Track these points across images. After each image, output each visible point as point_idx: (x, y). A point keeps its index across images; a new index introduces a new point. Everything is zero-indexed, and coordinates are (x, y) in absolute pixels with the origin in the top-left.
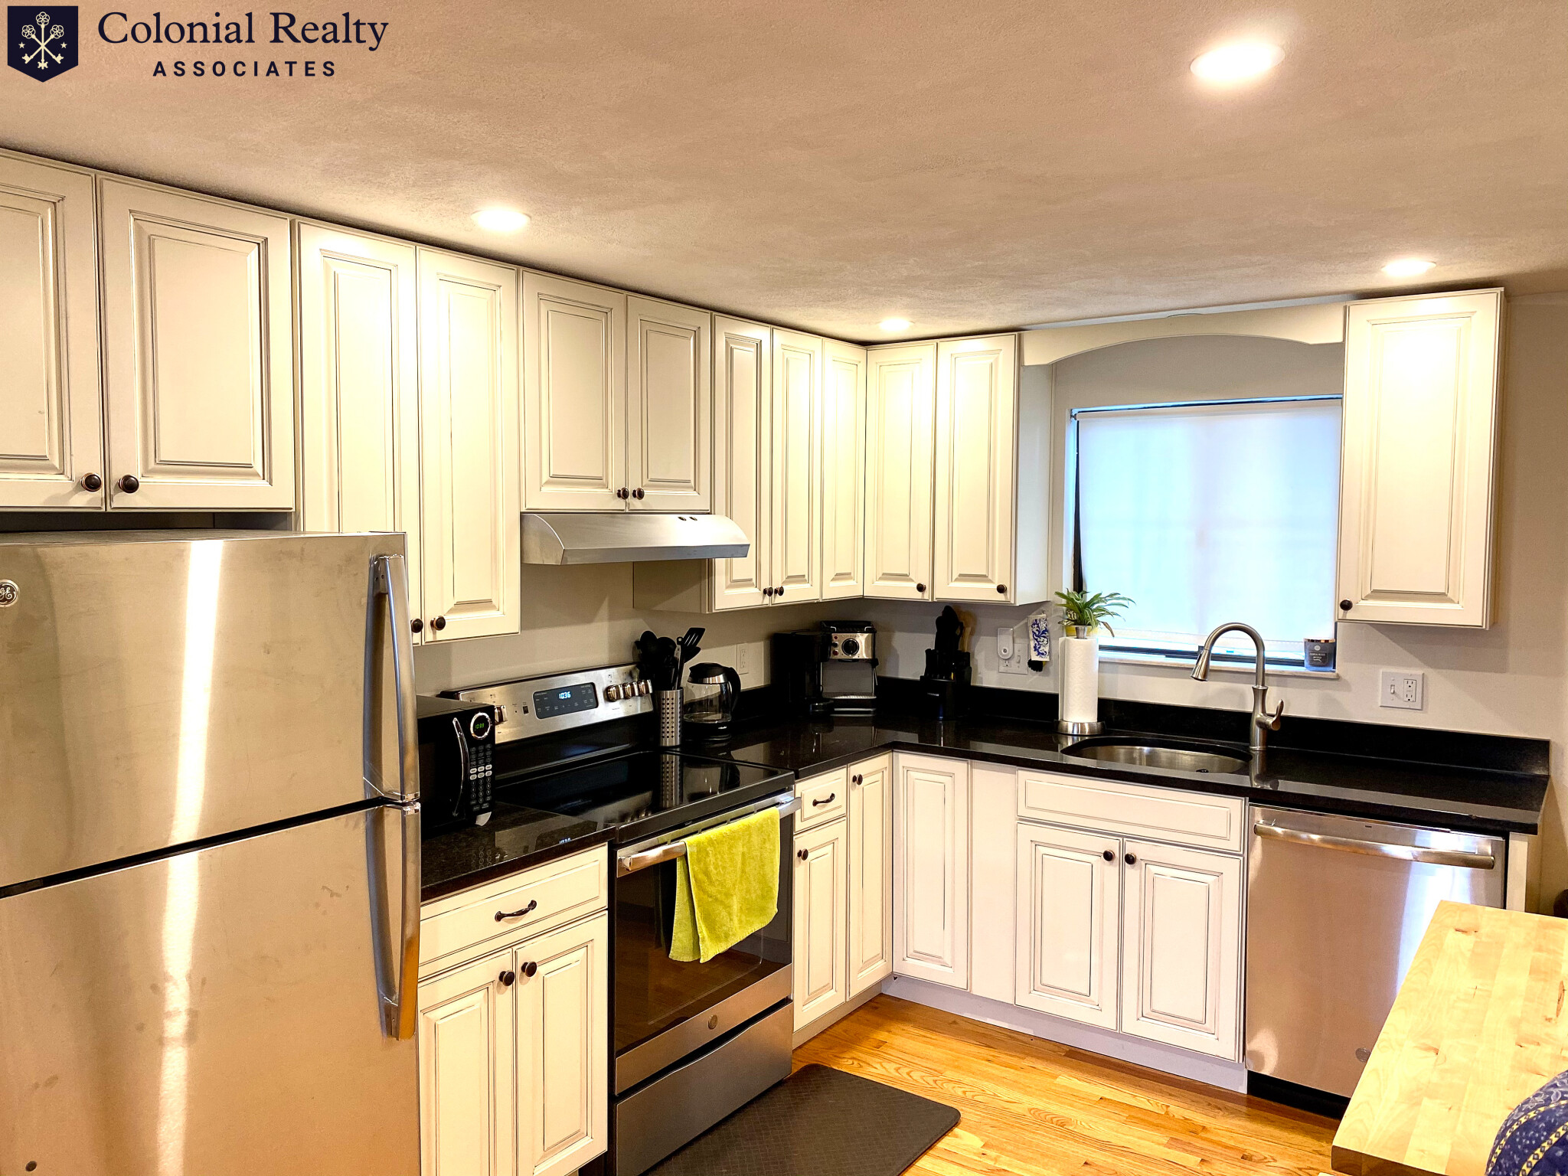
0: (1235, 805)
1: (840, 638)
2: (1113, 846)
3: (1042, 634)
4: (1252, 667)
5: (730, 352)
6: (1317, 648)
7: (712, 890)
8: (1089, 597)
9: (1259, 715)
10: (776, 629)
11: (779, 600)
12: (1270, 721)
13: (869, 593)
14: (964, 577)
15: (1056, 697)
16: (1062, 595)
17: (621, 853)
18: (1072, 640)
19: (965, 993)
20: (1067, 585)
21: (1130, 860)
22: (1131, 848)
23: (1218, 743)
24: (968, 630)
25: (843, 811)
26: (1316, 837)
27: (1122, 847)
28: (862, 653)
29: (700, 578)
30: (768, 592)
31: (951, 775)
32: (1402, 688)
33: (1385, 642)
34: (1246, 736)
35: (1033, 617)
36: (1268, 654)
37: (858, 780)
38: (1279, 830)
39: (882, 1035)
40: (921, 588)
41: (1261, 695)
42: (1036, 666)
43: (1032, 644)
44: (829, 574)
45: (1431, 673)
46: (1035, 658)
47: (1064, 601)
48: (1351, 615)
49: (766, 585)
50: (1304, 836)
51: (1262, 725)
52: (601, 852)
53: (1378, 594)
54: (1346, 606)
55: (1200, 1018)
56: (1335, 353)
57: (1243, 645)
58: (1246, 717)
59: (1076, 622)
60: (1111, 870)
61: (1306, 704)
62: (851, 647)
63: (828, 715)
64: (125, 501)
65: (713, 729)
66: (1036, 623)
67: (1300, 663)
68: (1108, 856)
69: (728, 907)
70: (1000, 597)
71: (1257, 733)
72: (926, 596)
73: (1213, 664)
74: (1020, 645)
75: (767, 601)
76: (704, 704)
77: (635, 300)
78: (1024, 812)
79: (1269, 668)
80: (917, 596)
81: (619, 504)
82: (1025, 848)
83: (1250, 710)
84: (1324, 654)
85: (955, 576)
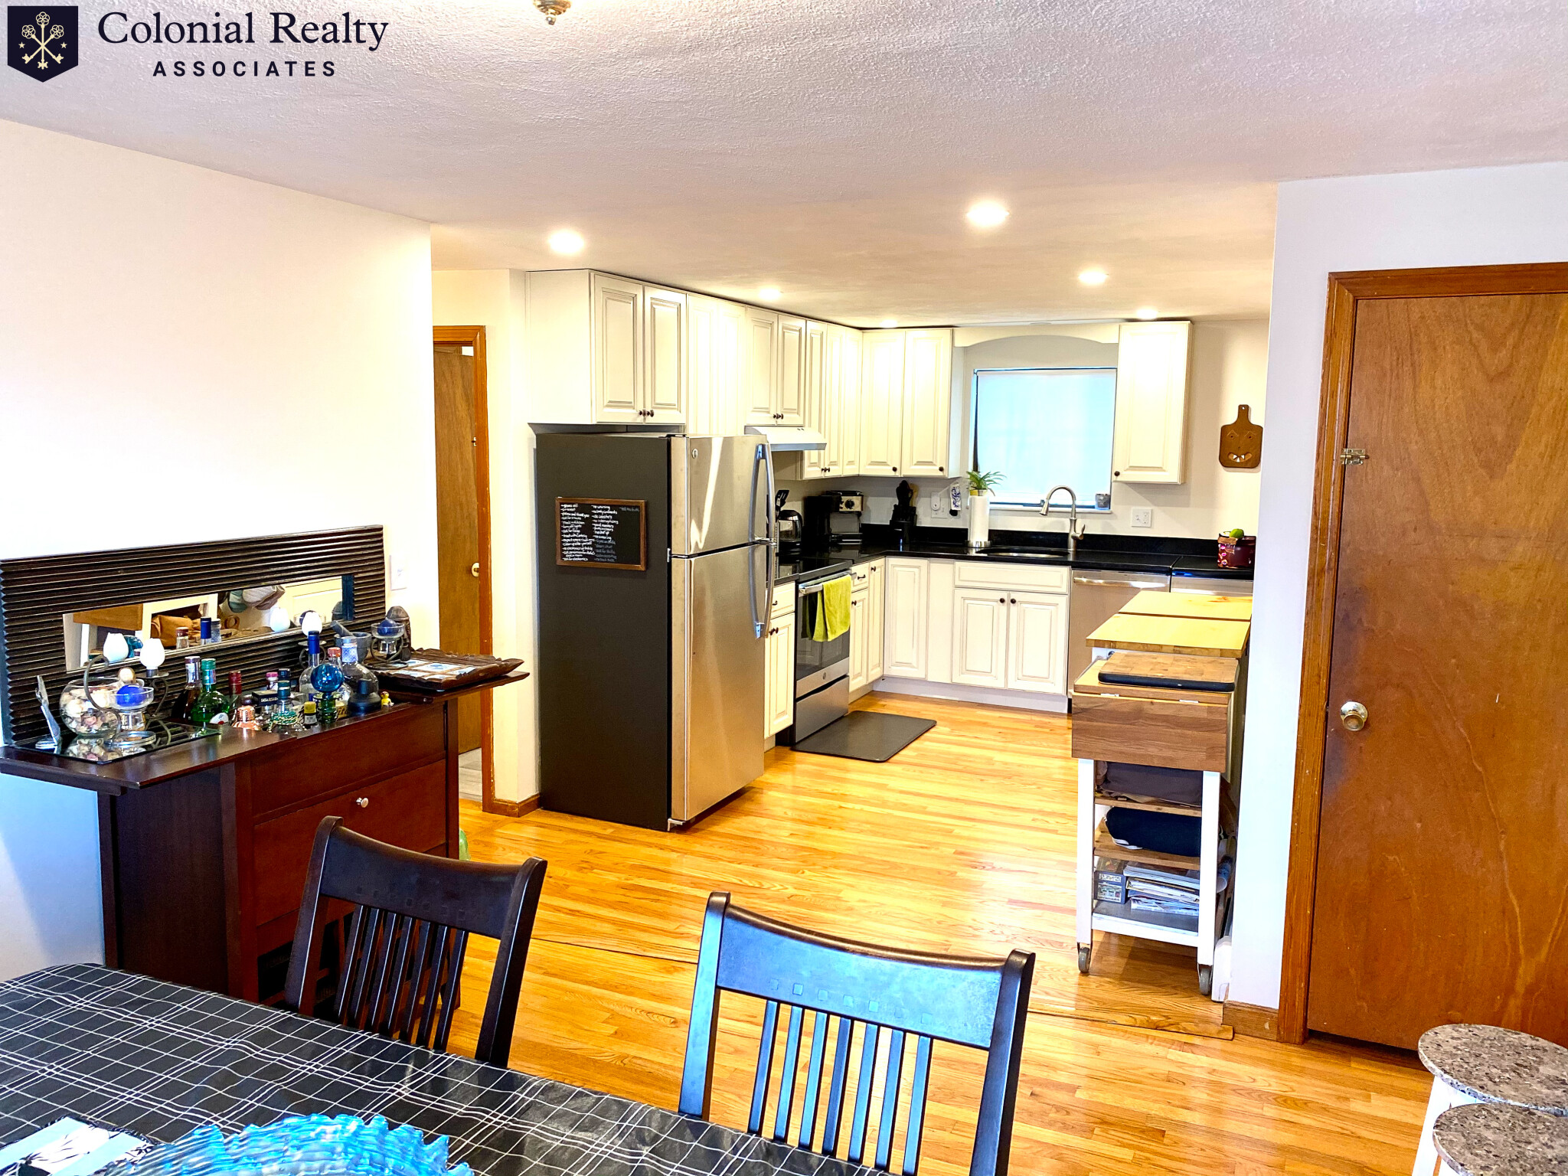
0: (1065, 571)
1: (845, 499)
2: (1004, 595)
3: (957, 495)
4: (1070, 510)
5: (812, 338)
6: (1102, 498)
7: (831, 608)
8: (982, 475)
9: (1072, 533)
10: (807, 495)
11: (828, 475)
12: (1078, 535)
13: (862, 473)
14: (919, 463)
15: (966, 530)
16: (969, 473)
17: (801, 586)
18: (977, 497)
19: (923, 682)
20: (970, 469)
21: (1013, 601)
22: (1014, 596)
23: (1053, 549)
24: (915, 494)
25: (866, 585)
26: (1101, 581)
27: (1009, 596)
28: (857, 508)
29: (796, 462)
30: (825, 470)
31: (919, 567)
32: (1141, 517)
33: (1133, 494)
34: (1066, 545)
35: (952, 486)
36: (1078, 503)
37: (874, 569)
38: (1084, 580)
39: (883, 703)
40: (895, 469)
41: (1074, 522)
42: (954, 513)
43: (952, 500)
44: (846, 462)
45: (1153, 508)
46: (954, 508)
47: (969, 476)
48: (1119, 478)
49: (822, 467)
50: (1096, 581)
51: (1074, 538)
52: (793, 585)
53: (1133, 468)
54: (1117, 474)
55: (1046, 675)
56: (1115, 347)
57: (1062, 498)
58: (1067, 535)
59: (976, 488)
60: (1003, 607)
61: (1096, 527)
62: (850, 504)
63: (837, 543)
64: (650, 420)
65: (793, 545)
66: (954, 489)
67: (1093, 507)
68: (1002, 601)
69: (836, 618)
70: (940, 474)
71: (1071, 542)
72: (897, 474)
73: (1050, 509)
74: (945, 501)
75: (823, 475)
76: (786, 533)
77: (782, 316)
78: (958, 583)
79: (1078, 510)
80: (892, 474)
81: (773, 421)
82: (958, 601)
83: (1067, 531)
84: (1106, 502)
85: (915, 462)
